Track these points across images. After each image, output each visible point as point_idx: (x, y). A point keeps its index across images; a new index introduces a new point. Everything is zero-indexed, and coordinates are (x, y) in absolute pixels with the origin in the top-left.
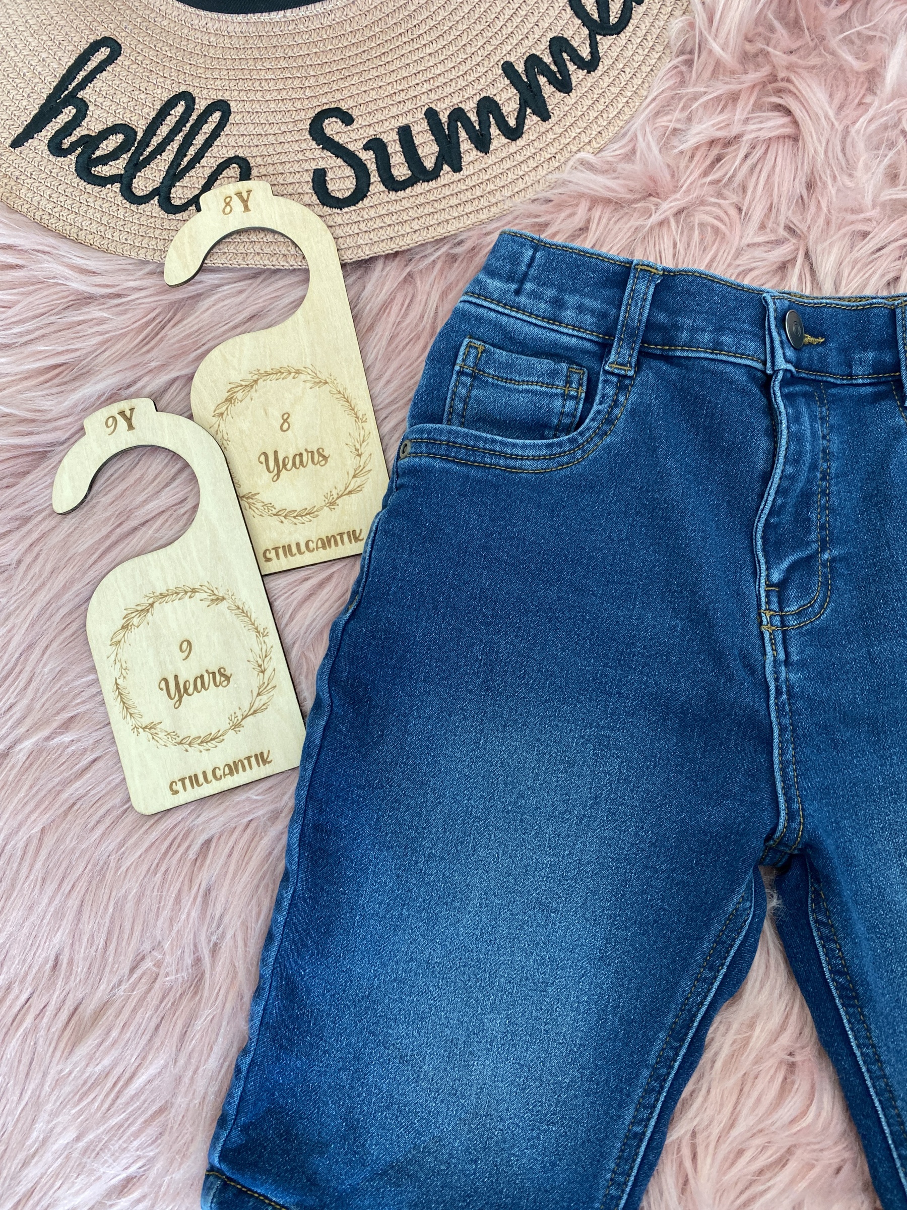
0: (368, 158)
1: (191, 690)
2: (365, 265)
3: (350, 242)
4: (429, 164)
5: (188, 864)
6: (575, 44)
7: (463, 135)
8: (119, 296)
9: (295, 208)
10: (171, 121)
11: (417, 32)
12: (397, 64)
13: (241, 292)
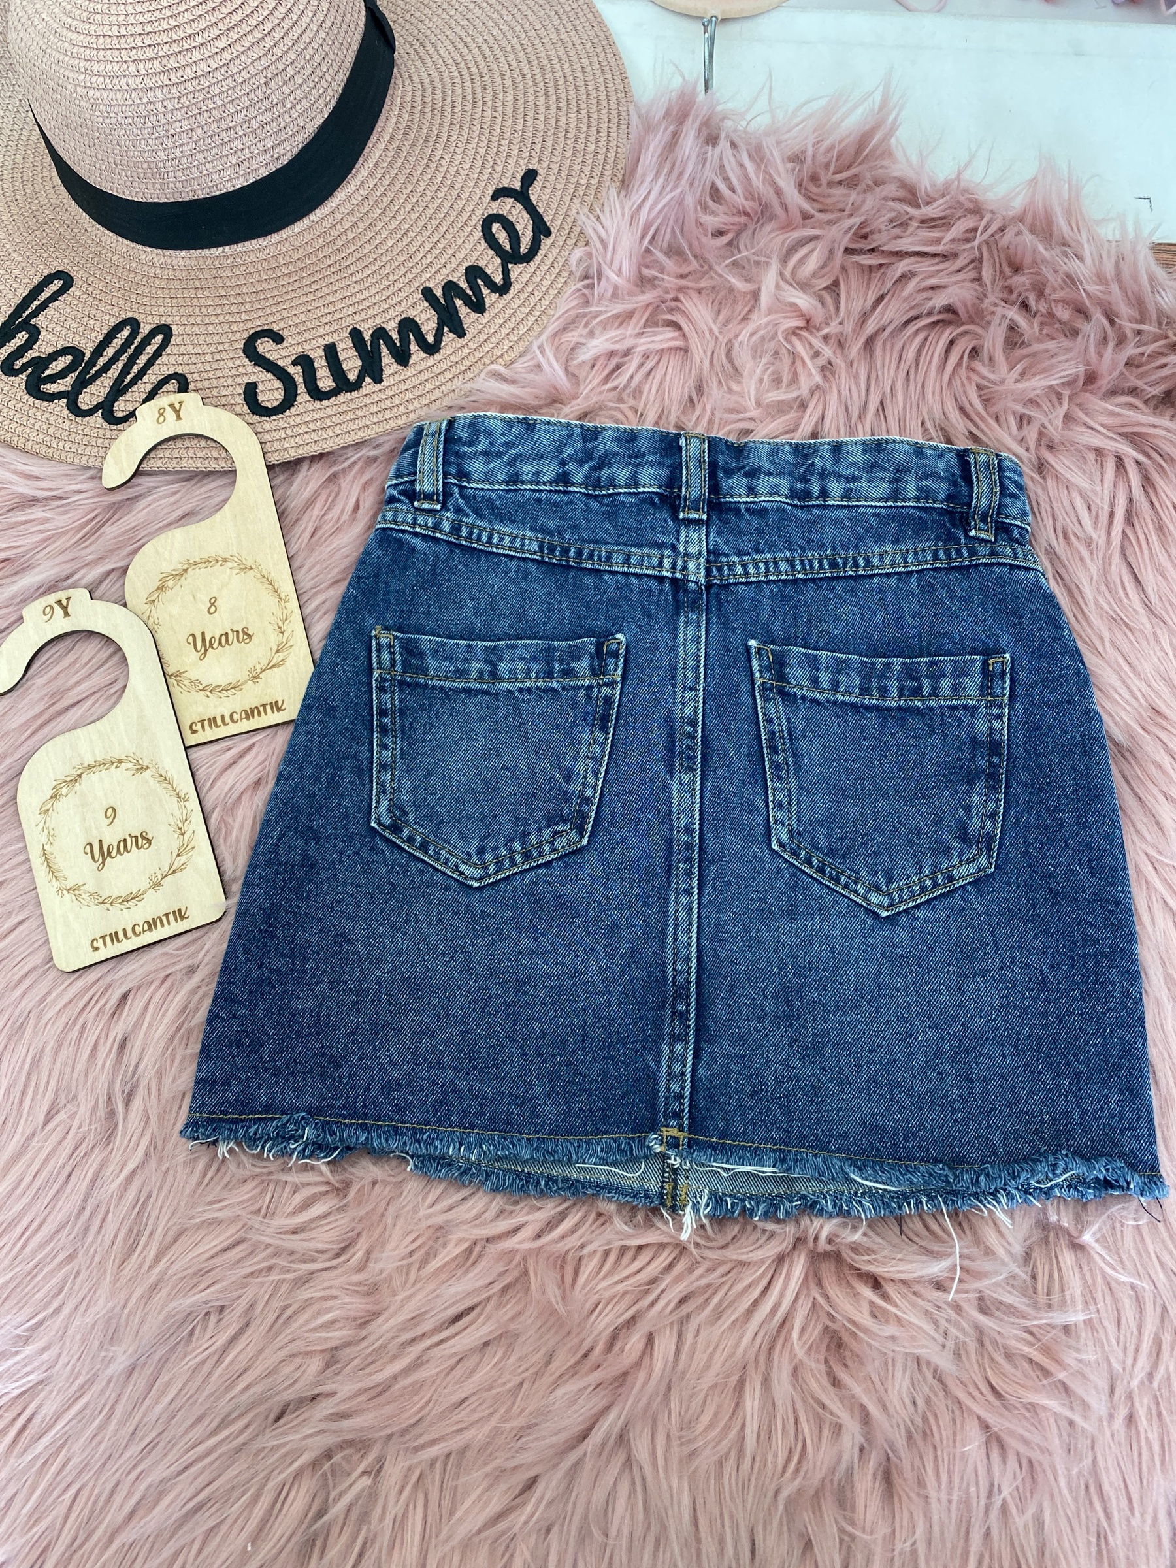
0: (296, 372)
1: (114, 854)
2: (292, 466)
3: (277, 445)
4: (352, 376)
5: (106, 1017)
6: (489, 272)
7: (384, 350)
8: (61, 498)
9: (225, 416)
10: (117, 343)
11: (344, 264)
12: (326, 290)
13: (175, 493)
